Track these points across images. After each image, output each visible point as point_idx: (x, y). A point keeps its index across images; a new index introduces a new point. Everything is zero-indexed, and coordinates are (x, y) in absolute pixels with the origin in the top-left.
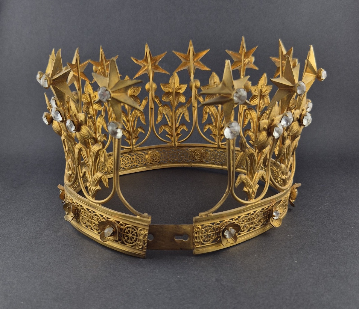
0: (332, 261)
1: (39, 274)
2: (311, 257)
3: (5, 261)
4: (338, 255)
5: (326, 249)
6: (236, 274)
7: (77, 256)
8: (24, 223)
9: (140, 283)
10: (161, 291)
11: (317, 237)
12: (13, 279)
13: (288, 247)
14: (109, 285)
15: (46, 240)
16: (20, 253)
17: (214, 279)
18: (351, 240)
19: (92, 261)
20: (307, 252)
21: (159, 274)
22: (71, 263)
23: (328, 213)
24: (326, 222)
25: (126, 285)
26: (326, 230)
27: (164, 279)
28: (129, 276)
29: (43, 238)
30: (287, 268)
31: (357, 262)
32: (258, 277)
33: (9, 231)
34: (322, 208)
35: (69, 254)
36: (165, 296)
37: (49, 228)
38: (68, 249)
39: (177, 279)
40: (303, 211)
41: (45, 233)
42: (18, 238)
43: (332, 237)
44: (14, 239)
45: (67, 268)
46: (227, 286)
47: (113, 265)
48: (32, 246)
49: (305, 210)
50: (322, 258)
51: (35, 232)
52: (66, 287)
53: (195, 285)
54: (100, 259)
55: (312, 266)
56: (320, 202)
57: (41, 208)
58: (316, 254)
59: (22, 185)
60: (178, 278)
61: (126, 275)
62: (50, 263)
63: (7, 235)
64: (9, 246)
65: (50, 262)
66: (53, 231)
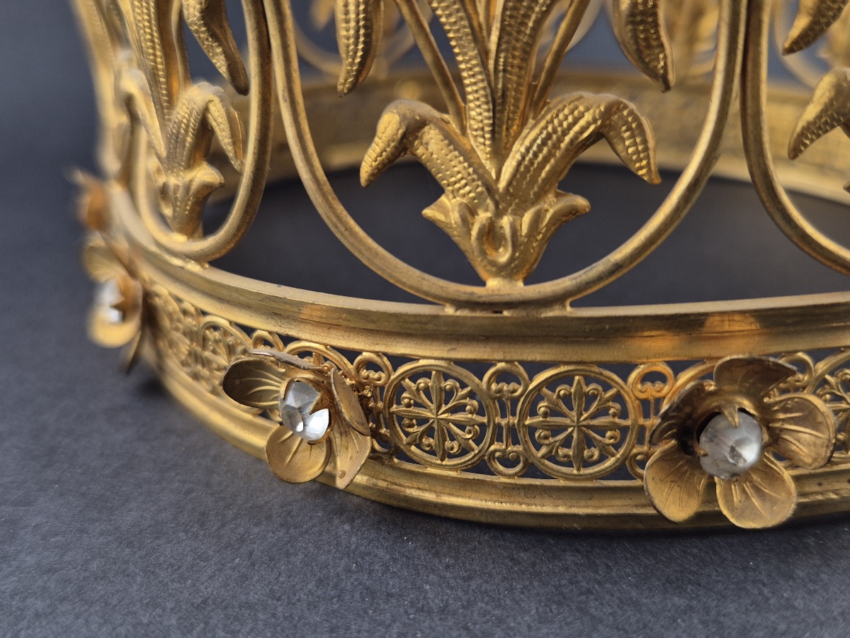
15: (51, 570)
41: (39, 519)
66: (83, 495)
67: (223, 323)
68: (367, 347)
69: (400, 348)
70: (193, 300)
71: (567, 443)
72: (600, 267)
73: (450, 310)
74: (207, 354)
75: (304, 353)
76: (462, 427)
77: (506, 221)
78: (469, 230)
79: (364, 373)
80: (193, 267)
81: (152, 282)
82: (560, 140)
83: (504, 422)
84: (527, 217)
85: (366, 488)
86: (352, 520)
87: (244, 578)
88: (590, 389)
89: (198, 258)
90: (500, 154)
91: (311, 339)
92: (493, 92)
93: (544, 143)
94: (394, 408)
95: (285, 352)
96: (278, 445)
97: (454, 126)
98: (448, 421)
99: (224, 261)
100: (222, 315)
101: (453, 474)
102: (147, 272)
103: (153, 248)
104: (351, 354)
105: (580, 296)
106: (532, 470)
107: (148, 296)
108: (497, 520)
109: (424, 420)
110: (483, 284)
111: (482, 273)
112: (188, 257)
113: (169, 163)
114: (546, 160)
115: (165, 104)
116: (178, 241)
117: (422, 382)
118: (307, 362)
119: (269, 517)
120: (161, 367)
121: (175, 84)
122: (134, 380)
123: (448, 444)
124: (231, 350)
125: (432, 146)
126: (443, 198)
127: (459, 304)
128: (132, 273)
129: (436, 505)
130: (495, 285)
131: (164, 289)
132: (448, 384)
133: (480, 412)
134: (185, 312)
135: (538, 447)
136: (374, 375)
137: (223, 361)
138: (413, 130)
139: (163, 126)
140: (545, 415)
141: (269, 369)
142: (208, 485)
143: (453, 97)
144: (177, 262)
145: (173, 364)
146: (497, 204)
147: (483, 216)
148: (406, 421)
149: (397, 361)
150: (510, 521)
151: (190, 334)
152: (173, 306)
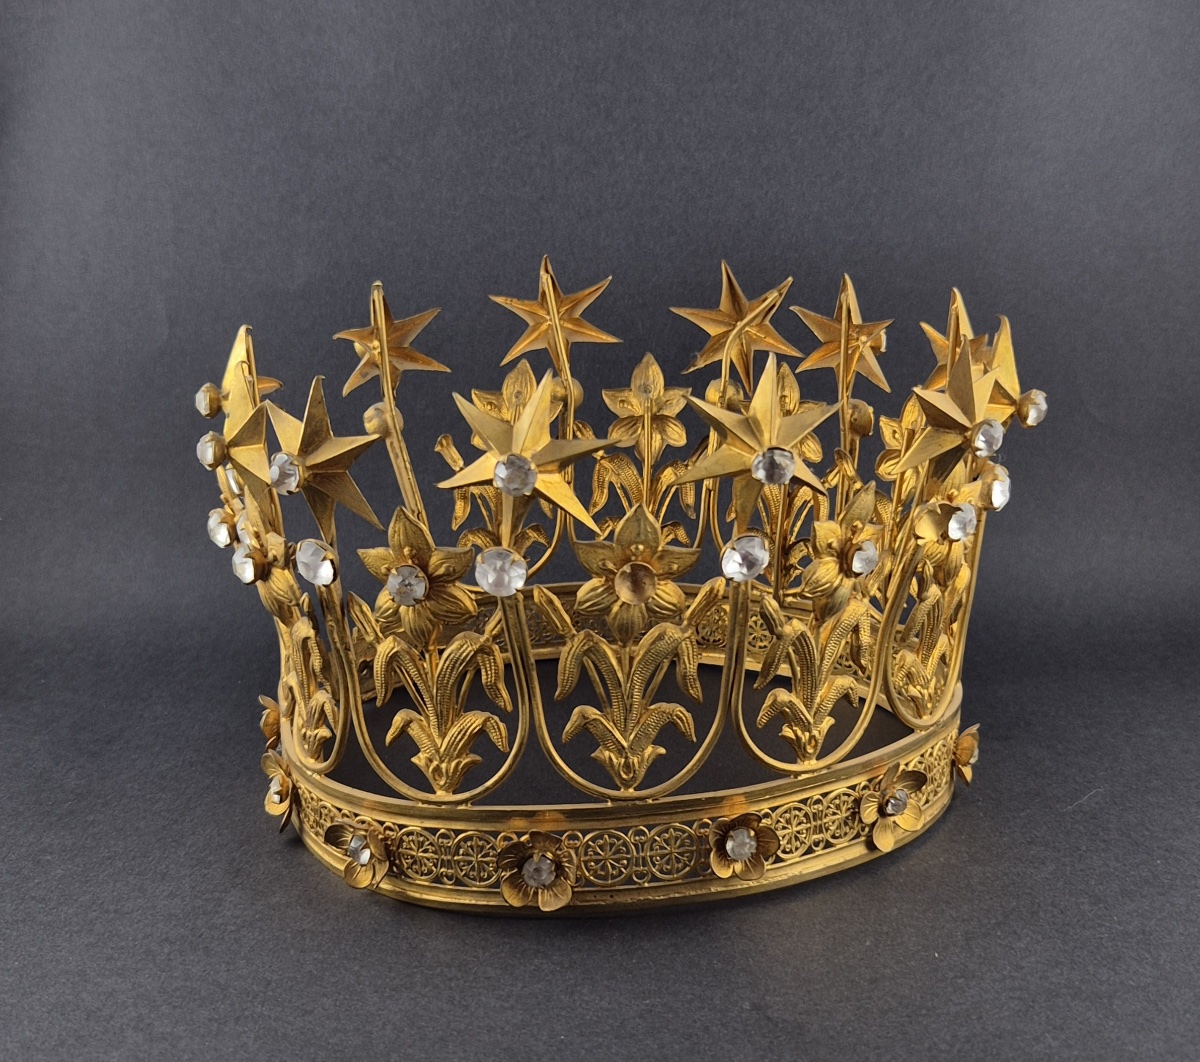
0: (1079, 956)
1: (247, 1013)
2: (1022, 945)
3: (133, 980)
4: (1102, 938)
5: (1068, 925)
6: (809, 992)
7: (345, 962)
8: (156, 868)
9: (539, 1022)
10: (601, 1040)
11: (1050, 890)
12: (174, 1027)
13: (963, 921)
14: (453, 1030)
15: (237, 917)
16: (172, 957)
17: (747, 1006)
18: (1145, 897)
19: (393, 975)
20: (1015, 932)
21: (592, 997)
22: (333, 980)
23: (1095, 818)
24: (1084, 848)
25: (503, 1029)
26: (1081, 870)
27: (607, 1010)
28: (506, 1005)
29: (229, 913)
30: (951, 975)
31: (1147, 956)
32: (870, 998)
33: (115, 894)
34: (1081, 805)
35: (321, 957)
36: (613, 1051)
37: (238, 881)
38: (316, 943)
39: (643, 1007)
40: (1022, 814)
41: (232, 898)
42: (151, 915)
43: (1094, 891)
44: (139, 917)
45: (324, 995)
46: (784, 1021)
47: (458, 980)
48: (200, 936)
49: (1028, 811)
50: (1054, 949)
51: (199, 894)
52: (331, 1041)
53: (695, 1021)
54: (416, 967)
55: (1022, 968)
56: (1078, 787)
57: (195, 821)
58: (1040, 938)
59: (109, 742)
60: (647, 1005)
61: (498, 1005)
62: (269, 984)
63: (112, 908)
64: (130, 938)
65: (269, 979)
66: (253, 890)
67: (329, 805)
68: (389, 821)
69: (402, 821)
70: (316, 793)
71: (473, 869)
72: (480, 789)
73: (420, 805)
74: (322, 821)
75: (363, 822)
76: (428, 860)
77: (444, 766)
78: (428, 767)
79: (388, 832)
80: (316, 777)
81: (297, 781)
82: (466, 731)
83: (445, 858)
84: (453, 764)
85: (391, 892)
86: (380, 906)
87: (323, 923)
88: (481, 843)
89: (319, 772)
90: (443, 735)
91: (366, 816)
92: (436, 712)
93: (459, 733)
94: (400, 850)
95: (353, 822)
96: (349, 869)
97: (425, 723)
98: (423, 857)
99: (331, 775)
100: (328, 802)
101: (426, 883)
102: (295, 776)
103: (298, 764)
104: (382, 823)
105: (474, 800)
106: (458, 882)
107: (295, 788)
108: (445, 907)
109: (413, 857)
110: (434, 792)
111: (436, 789)
112: (314, 771)
113: (307, 724)
114: (460, 740)
115: (308, 698)
116: (311, 762)
117: (411, 838)
118: (364, 826)
119: (341, 903)
120: (302, 829)
121: (312, 689)
122: (285, 836)
123: (423, 868)
124: (332, 819)
125: (414, 731)
126: (420, 754)
127: (424, 802)
128: (289, 775)
129: (420, 900)
130: (441, 795)
131: (303, 786)
132: (421, 839)
133: (435, 852)
134: (312, 799)
135: (462, 871)
136: (391, 833)
137: (329, 824)
138: (408, 724)
139: (306, 706)
140: (463, 855)
141: (346, 829)
142: (315, 889)
143: (424, 711)
144: (309, 773)
145: (307, 827)
146: (440, 758)
147: (435, 763)
148: (462, 864)
149: (401, 827)
150: (451, 907)
151: (314, 810)
152: (307, 795)
